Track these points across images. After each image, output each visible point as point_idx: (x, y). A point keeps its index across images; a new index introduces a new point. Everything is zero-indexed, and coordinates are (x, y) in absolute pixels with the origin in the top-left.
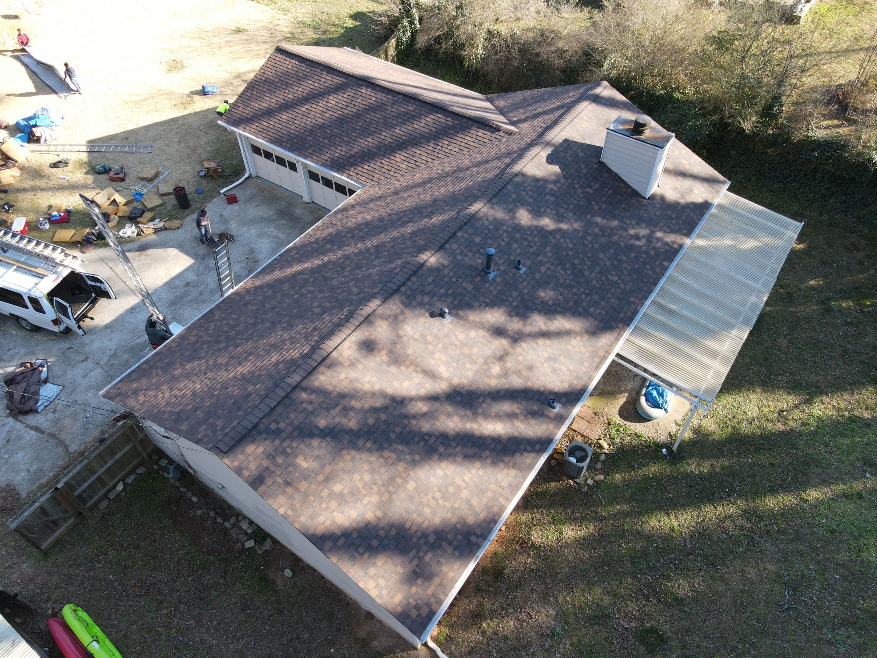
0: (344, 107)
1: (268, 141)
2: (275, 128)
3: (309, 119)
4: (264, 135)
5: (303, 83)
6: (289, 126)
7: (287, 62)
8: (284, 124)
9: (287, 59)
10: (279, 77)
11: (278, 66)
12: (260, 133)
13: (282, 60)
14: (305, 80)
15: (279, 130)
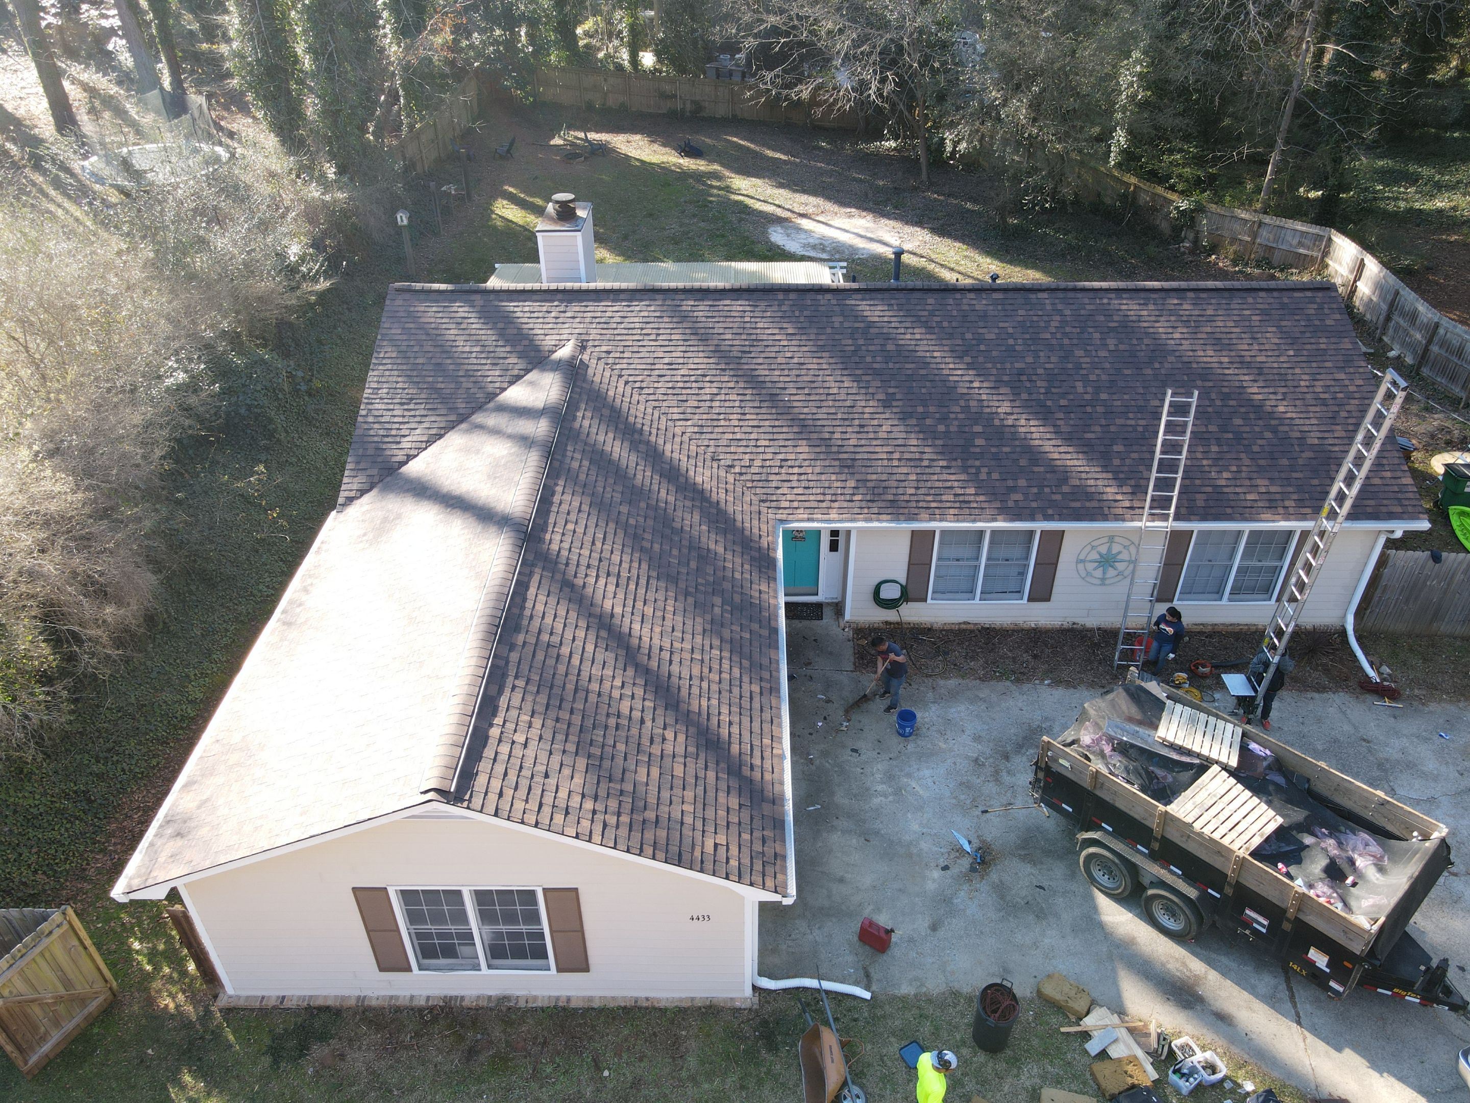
0: (613, 580)
1: (780, 725)
2: (736, 719)
3: (677, 645)
4: (767, 741)
5: (570, 687)
6: (715, 687)
7: (505, 749)
8: (714, 702)
9: (489, 753)
10: (568, 760)
11: (526, 773)
12: (767, 754)
13: (500, 769)
14: (559, 681)
15: (735, 709)
